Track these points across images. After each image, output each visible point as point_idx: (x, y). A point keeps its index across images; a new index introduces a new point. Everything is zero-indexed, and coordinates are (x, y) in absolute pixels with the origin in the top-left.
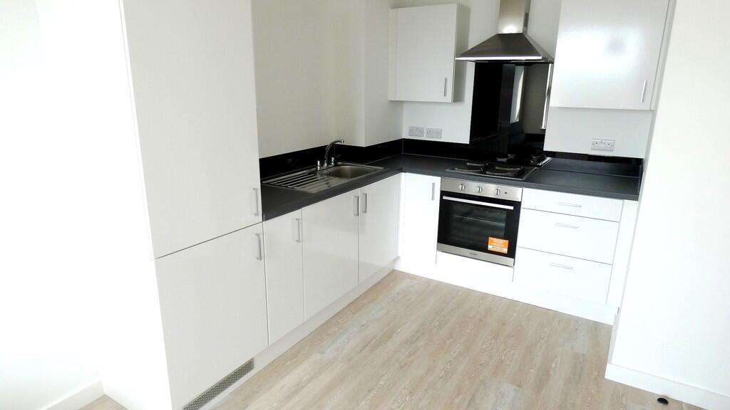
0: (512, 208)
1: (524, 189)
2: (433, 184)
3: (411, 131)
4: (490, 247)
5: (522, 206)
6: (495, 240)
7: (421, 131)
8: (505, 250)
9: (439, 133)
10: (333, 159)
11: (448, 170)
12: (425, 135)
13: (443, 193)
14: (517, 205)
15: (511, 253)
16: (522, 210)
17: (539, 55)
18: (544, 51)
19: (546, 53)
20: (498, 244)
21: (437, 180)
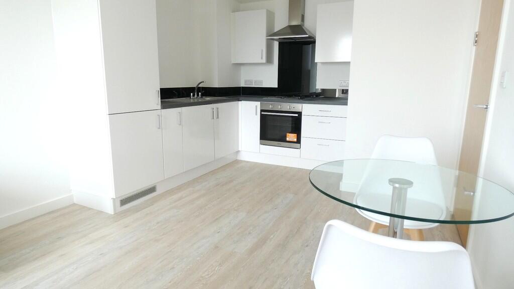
0: (297, 115)
1: (303, 104)
2: (256, 106)
3: (246, 81)
4: (288, 139)
5: (303, 114)
6: (290, 135)
7: (251, 82)
8: (295, 140)
9: (261, 82)
10: (200, 93)
11: (264, 98)
12: (253, 84)
13: (262, 111)
14: (300, 114)
15: (299, 141)
16: (302, 116)
17: (307, 34)
18: (310, 32)
19: (311, 33)
20: (291, 137)
21: (258, 104)
